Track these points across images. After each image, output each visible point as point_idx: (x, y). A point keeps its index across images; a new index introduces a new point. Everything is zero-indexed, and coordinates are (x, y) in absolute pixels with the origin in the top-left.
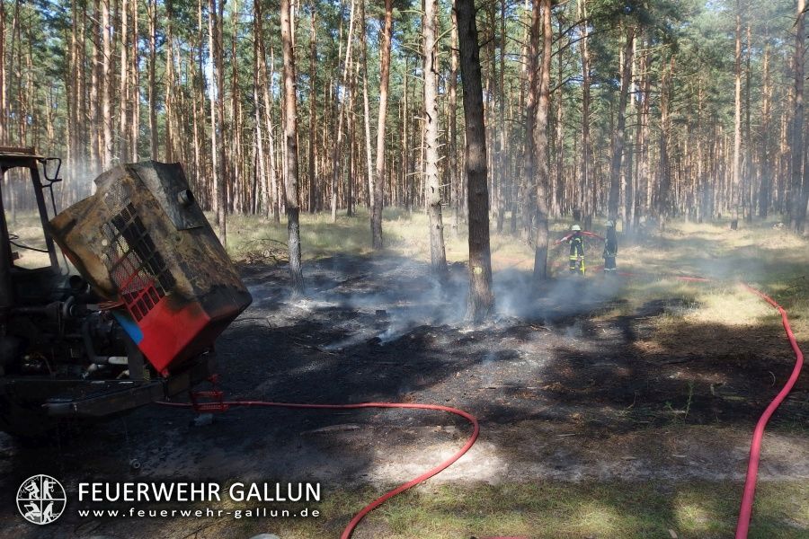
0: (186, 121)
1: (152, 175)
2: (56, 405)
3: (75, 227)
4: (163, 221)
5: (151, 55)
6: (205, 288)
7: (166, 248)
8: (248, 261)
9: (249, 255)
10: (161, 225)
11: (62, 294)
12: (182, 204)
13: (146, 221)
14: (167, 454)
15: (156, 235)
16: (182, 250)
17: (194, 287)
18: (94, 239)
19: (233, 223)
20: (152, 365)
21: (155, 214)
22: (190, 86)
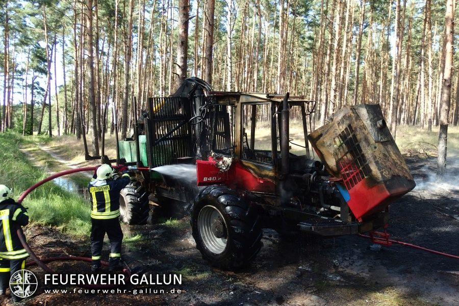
0: (376, 69)
1: (363, 112)
2: (304, 226)
3: (321, 138)
4: (368, 137)
5: (359, 35)
6: (388, 176)
7: (368, 152)
8: (408, 155)
9: (409, 151)
10: (366, 140)
11: (310, 170)
12: (380, 128)
13: (358, 137)
14: (353, 262)
15: (363, 145)
16: (377, 154)
17: (382, 175)
18: (330, 145)
19: (400, 131)
20: (353, 215)
21: (364, 133)
22: (380, 49)
